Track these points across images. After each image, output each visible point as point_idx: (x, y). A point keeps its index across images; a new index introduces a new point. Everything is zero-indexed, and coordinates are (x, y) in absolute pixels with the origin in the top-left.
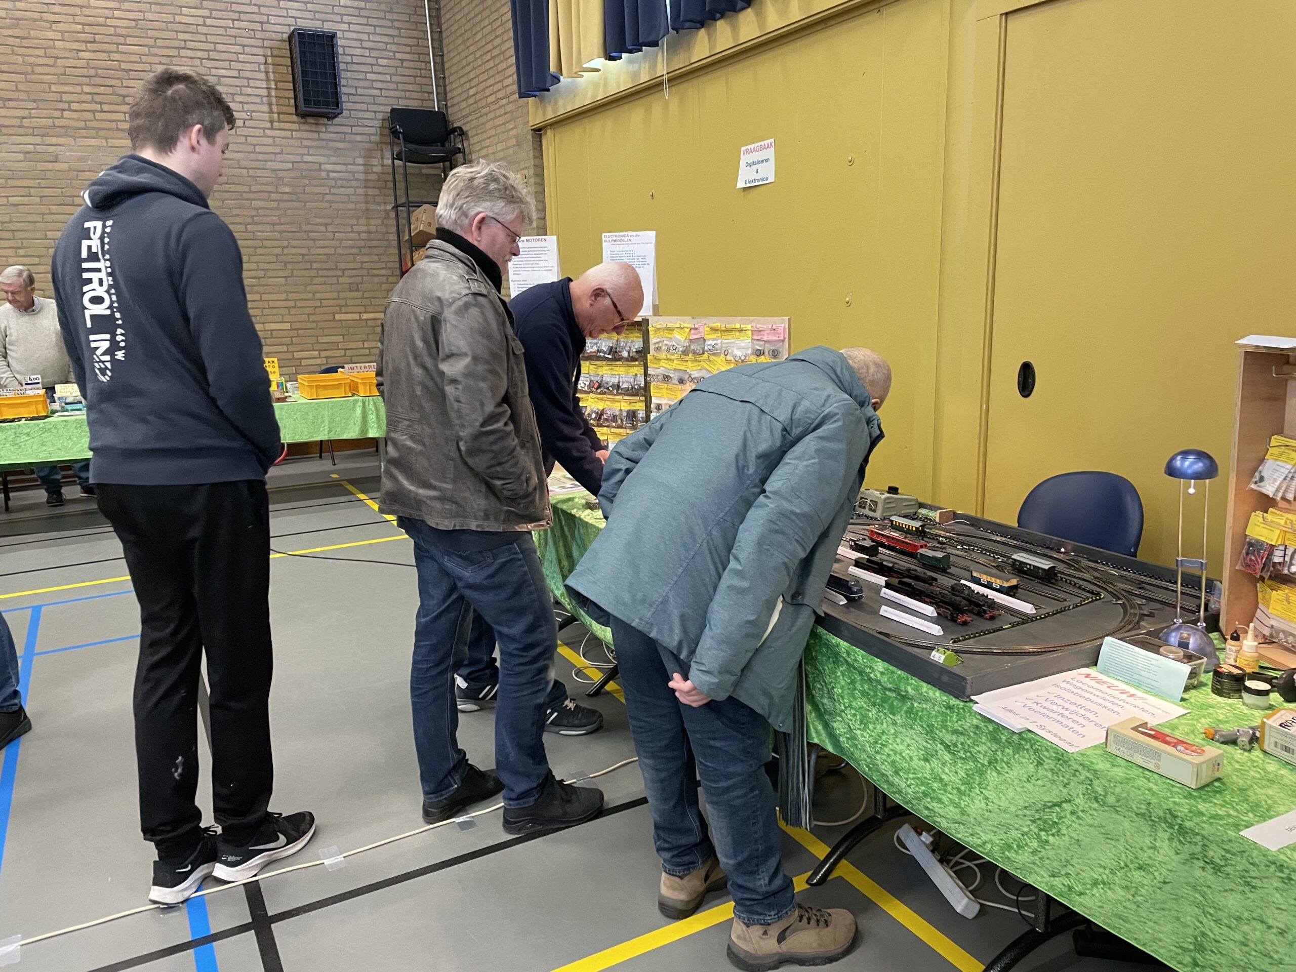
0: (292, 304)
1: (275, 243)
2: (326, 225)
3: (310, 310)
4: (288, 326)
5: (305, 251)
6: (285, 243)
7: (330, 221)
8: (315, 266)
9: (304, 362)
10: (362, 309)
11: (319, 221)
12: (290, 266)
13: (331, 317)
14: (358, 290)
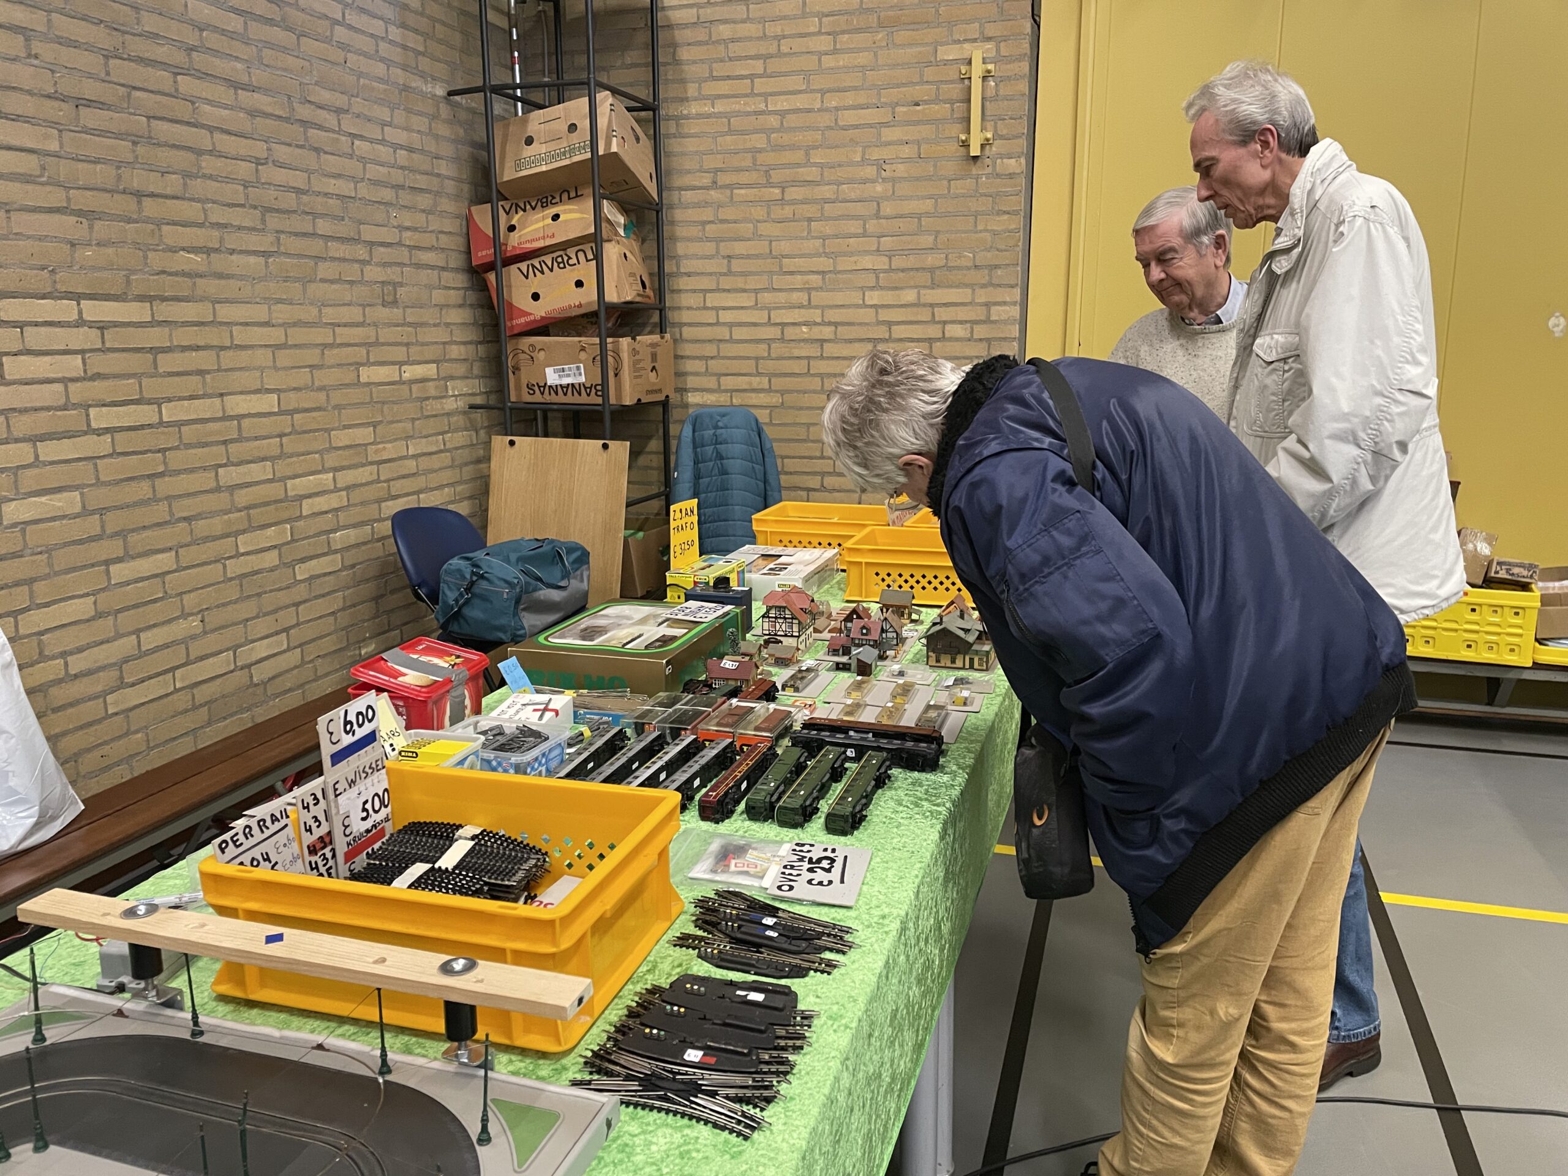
0: (276, 335)
1: (242, 146)
2: (339, 111)
3: (312, 356)
4: (269, 403)
5: (298, 179)
6: (259, 149)
7: (341, 101)
8: (323, 226)
9: (307, 507)
10: (400, 353)
11: (325, 96)
12: (273, 222)
13: (350, 377)
14: (395, 303)
